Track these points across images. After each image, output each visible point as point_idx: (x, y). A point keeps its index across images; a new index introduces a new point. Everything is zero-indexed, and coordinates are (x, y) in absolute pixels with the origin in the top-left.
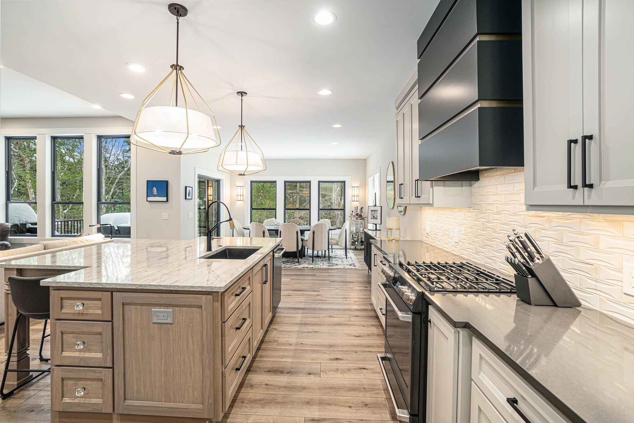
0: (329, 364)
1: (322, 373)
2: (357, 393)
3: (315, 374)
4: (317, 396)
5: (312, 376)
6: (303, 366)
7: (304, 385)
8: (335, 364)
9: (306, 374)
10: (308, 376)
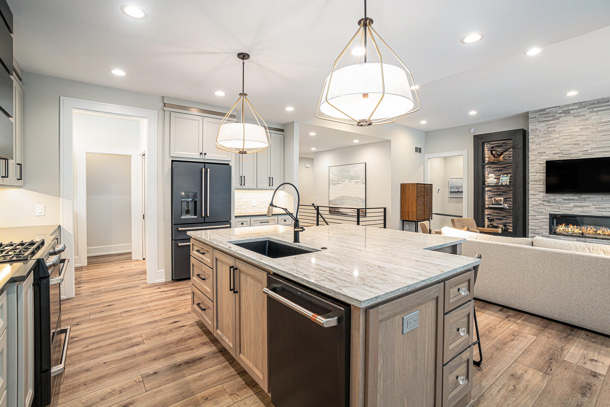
0: (133, 395)
1: (141, 380)
2: (95, 376)
3: (148, 376)
4: (139, 359)
5: (152, 372)
6: (168, 378)
7: (157, 362)
8: (125, 398)
9: (159, 372)
10: (155, 371)
